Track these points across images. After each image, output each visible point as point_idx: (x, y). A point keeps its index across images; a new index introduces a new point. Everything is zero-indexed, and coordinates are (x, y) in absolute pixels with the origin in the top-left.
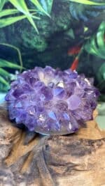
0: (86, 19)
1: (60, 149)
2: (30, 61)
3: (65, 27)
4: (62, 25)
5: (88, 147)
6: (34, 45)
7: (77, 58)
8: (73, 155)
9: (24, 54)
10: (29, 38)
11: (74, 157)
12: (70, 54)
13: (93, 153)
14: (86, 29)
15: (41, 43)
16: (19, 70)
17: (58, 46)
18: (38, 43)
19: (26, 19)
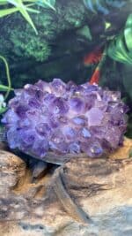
0: (106, 12)
1: (82, 170)
3: (77, 23)
4: (73, 20)
6: (30, 51)
7: (98, 69)
8: (97, 175)
9: (13, 66)
10: (23, 41)
11: (100, 177)
12: (87, 64)
13: (121, 170)
14: (108, 25)
15: (41, 47)
16: (4, 93)
17: (68, 52)
18: (36, 49)
19: (18, 12)
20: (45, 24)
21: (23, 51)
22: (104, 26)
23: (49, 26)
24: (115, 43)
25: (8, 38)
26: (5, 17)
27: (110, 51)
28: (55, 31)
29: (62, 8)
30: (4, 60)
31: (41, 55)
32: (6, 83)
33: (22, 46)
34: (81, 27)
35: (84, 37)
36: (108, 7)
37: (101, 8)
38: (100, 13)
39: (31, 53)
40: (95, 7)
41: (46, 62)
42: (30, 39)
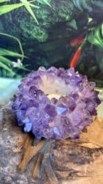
0: (90, 9)
2: (31, 50)
3: (67, 17)
5: (88, 157)
6: (34, 35)
7: (80, 48)
8: (75, 163)
11: (76, 165)
12: (73, 44)
13: (91, 163)
14: (90, 20)
16: (20, 58)
17: (60, 37)
20: (44, 17)
29: (56, 6)
33: (29, 32)
38: (85, 10)
39: (35, 37)
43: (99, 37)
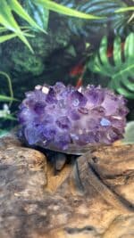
1: (111, 158)
3: (65, 44)
7: (80, 79)
10: (22, 60)
14: (88, 45)
17: (58, 67)
20: (40, 45)
21: (22, 68)
22: (85, 46)
23: (43, 47)
24: (93, 58)
25: (10, 58)
26: (6, 41)
27: (89, 65)
28: (48, 51)
30: (8, 76)
31: (37, 70)
32: (8, 95)
34: (68, 47)
35: (70, 55)
36: (88, 31)
37: (83, 32)
40: (79, 31)
41: (41, 76)
42: (27, 58)
43: (98, 64)
